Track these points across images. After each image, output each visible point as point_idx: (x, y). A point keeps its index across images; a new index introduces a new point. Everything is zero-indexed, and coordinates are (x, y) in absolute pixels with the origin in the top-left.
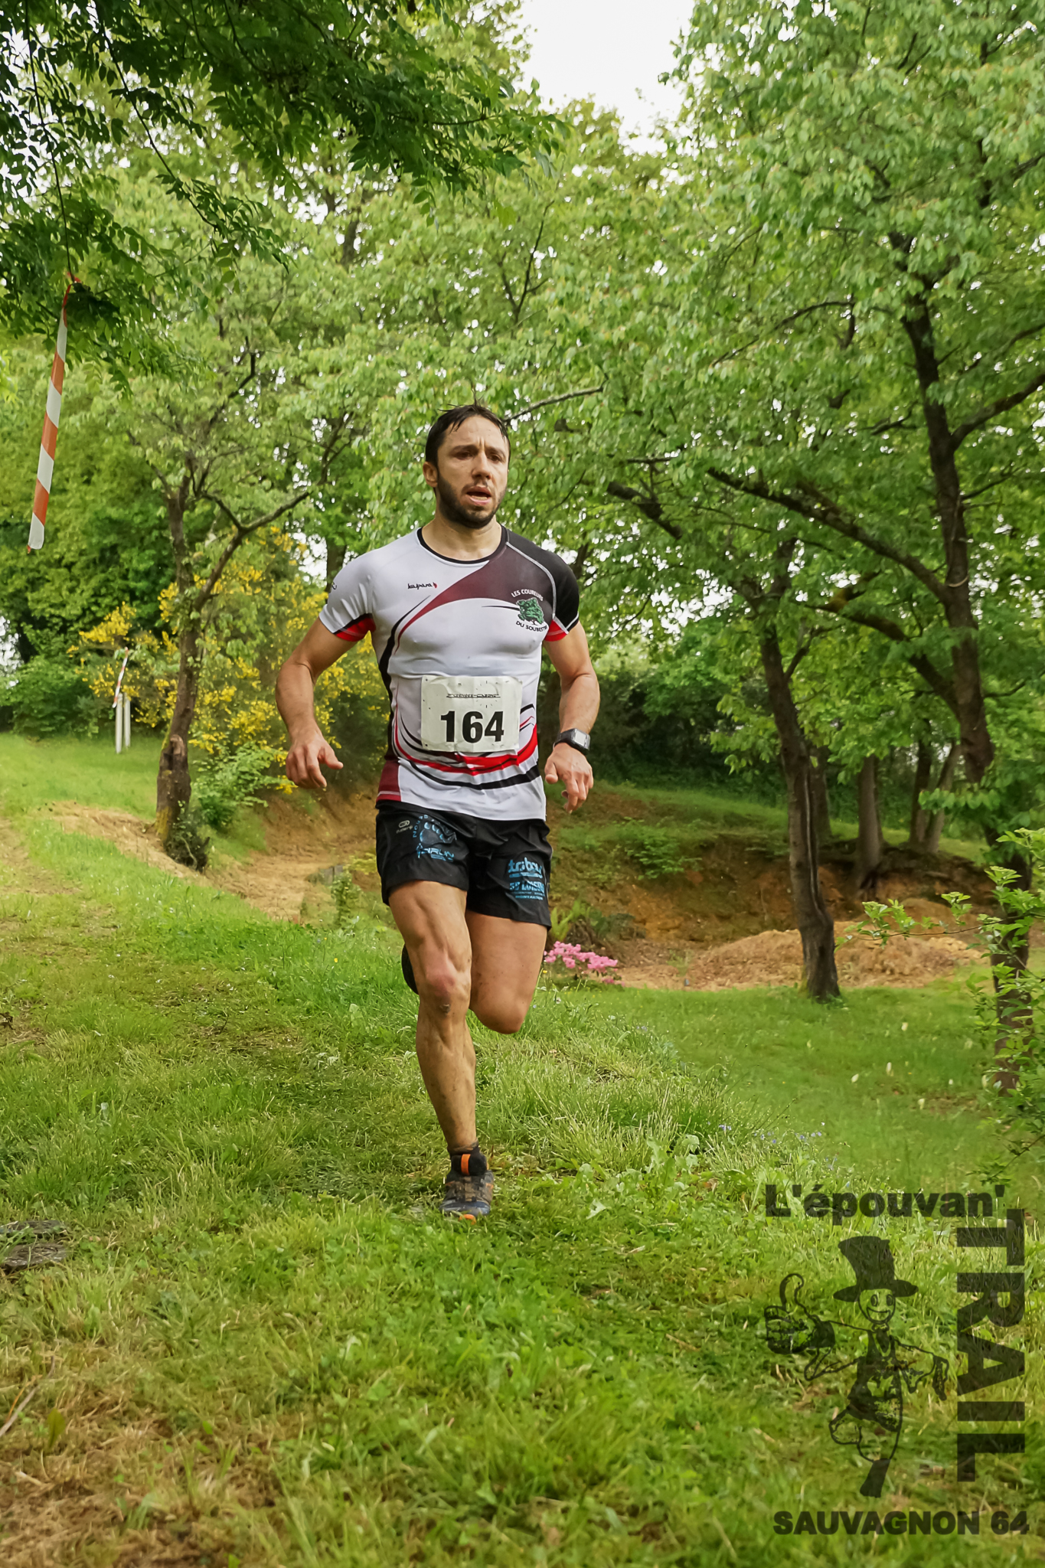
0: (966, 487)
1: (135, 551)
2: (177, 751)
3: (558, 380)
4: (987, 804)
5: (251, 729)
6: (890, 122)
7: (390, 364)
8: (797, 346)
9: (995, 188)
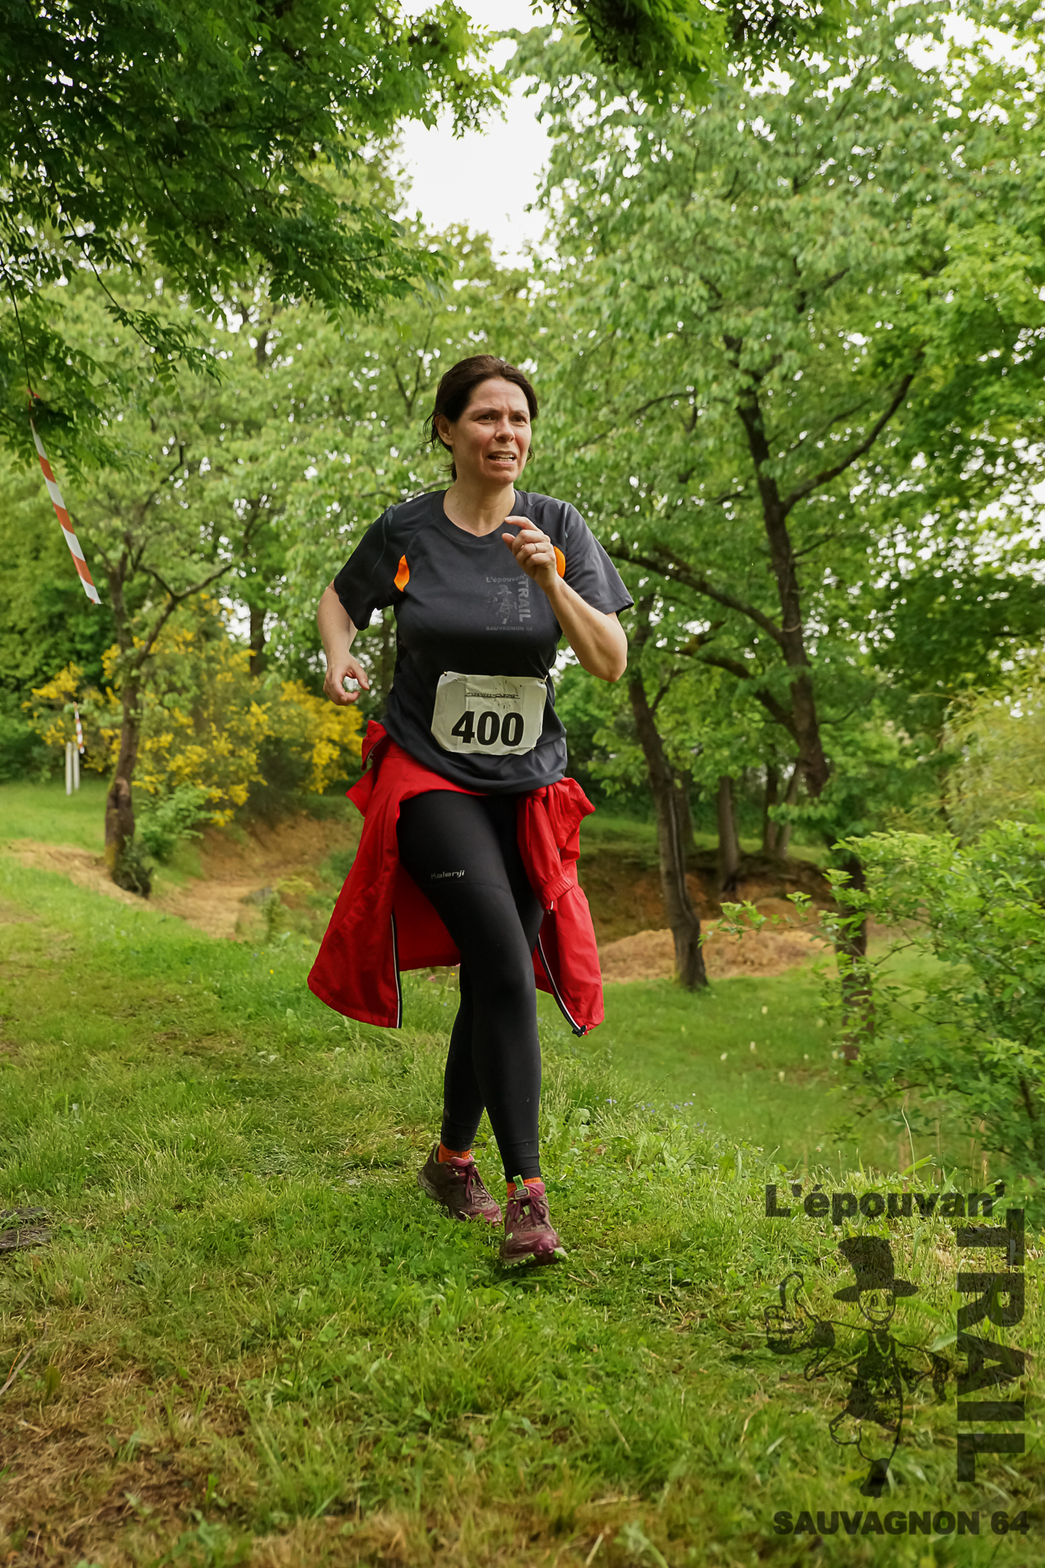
0: (797, 546)
1: (81, 618)
2: (123, 792)
4: (827, 815)
5: (187, 770)
6: (720, 244)
7: (302, 453)
8: (649, 432)
9: (809, 297)
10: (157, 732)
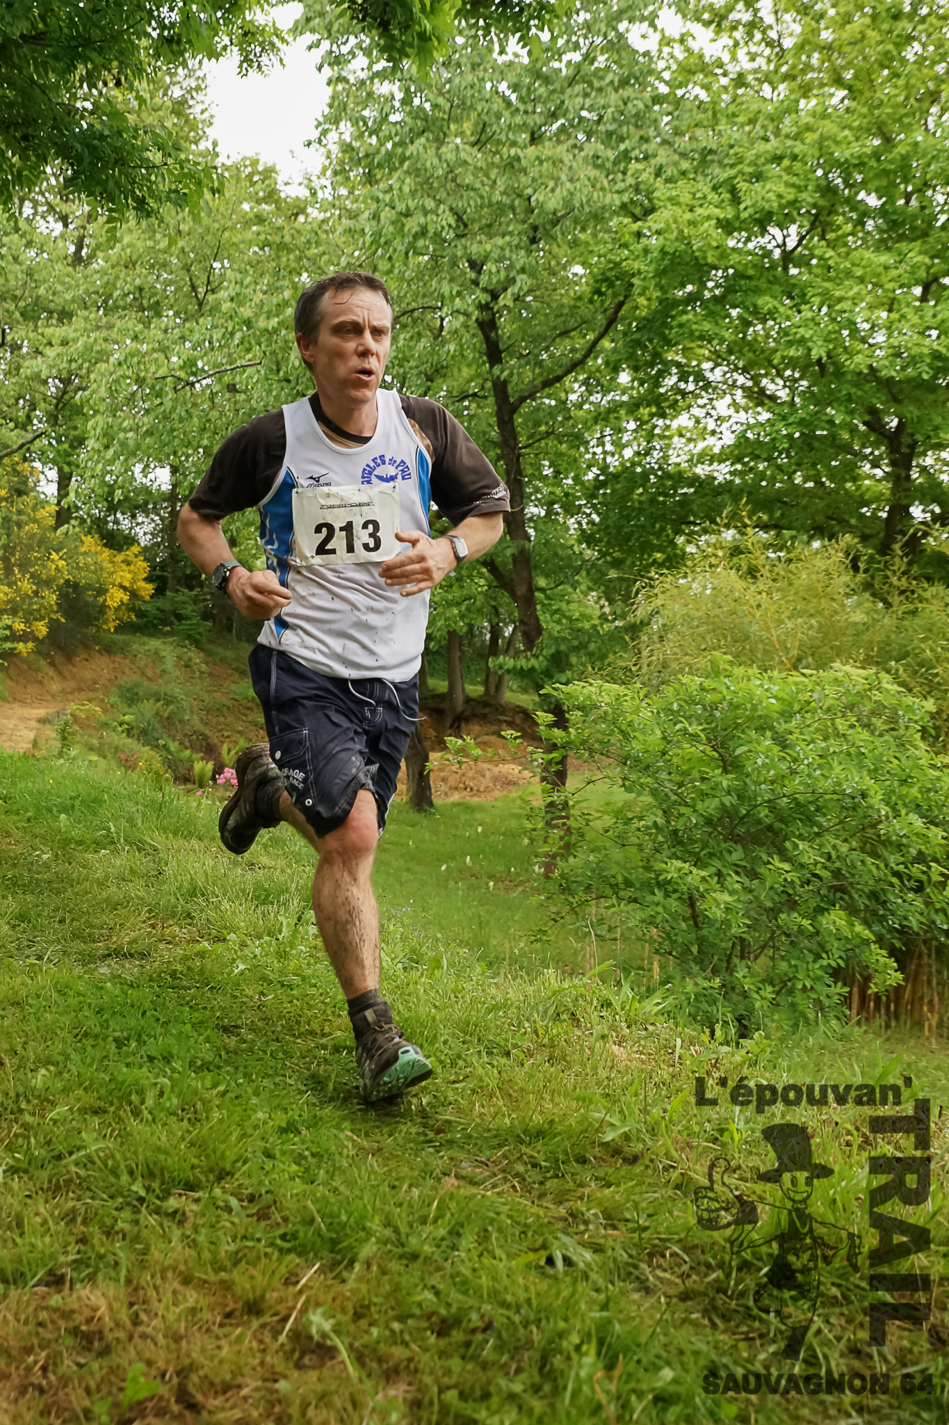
0: (523, 440)
3: (230, 355)
4: (537, 666)
6: (467, 181)
7: (106, 340)
9: (541, 229)
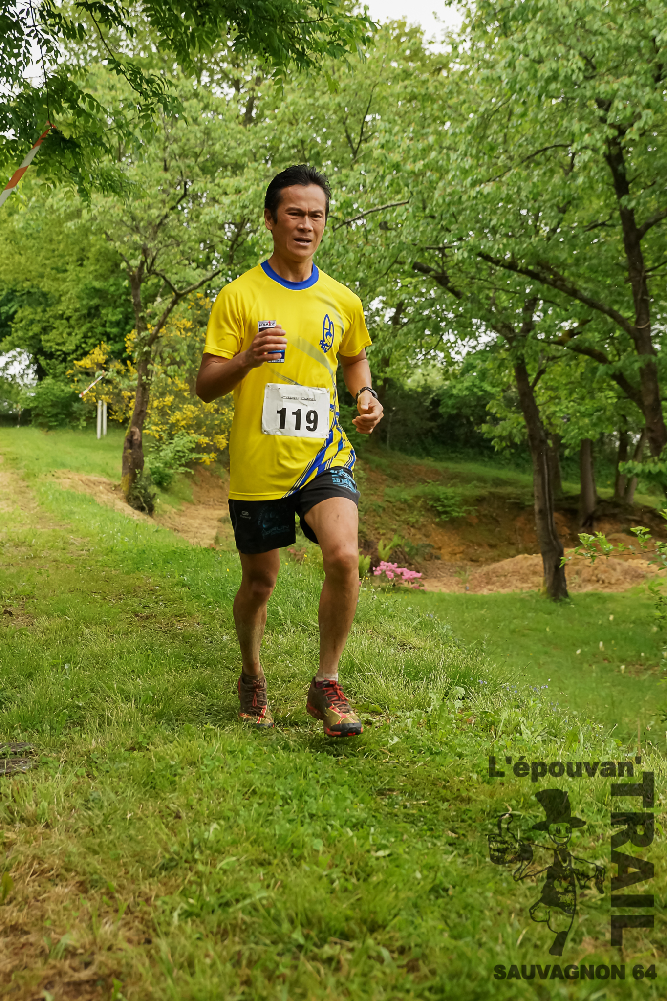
0: (649, 264)
1: (110, 309)
2: (136, 437)
3: (381, 196)
4: (664, 470)
5: (183, 423)
8: (535, 173)
10: (163, 395)
